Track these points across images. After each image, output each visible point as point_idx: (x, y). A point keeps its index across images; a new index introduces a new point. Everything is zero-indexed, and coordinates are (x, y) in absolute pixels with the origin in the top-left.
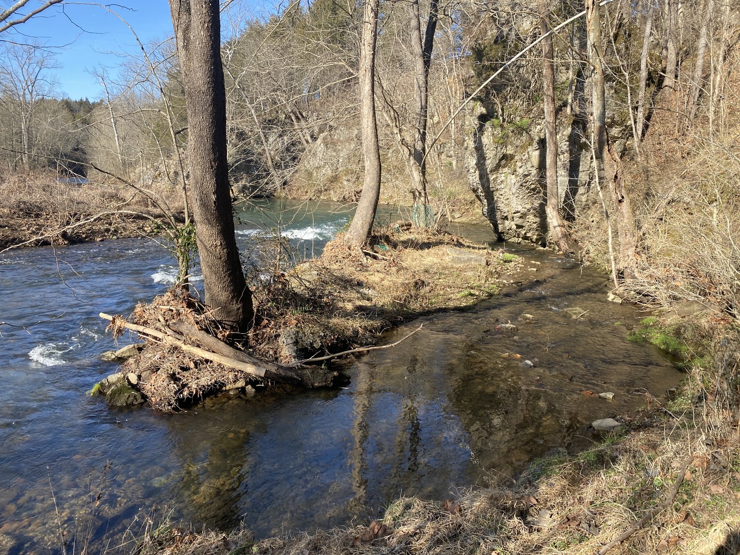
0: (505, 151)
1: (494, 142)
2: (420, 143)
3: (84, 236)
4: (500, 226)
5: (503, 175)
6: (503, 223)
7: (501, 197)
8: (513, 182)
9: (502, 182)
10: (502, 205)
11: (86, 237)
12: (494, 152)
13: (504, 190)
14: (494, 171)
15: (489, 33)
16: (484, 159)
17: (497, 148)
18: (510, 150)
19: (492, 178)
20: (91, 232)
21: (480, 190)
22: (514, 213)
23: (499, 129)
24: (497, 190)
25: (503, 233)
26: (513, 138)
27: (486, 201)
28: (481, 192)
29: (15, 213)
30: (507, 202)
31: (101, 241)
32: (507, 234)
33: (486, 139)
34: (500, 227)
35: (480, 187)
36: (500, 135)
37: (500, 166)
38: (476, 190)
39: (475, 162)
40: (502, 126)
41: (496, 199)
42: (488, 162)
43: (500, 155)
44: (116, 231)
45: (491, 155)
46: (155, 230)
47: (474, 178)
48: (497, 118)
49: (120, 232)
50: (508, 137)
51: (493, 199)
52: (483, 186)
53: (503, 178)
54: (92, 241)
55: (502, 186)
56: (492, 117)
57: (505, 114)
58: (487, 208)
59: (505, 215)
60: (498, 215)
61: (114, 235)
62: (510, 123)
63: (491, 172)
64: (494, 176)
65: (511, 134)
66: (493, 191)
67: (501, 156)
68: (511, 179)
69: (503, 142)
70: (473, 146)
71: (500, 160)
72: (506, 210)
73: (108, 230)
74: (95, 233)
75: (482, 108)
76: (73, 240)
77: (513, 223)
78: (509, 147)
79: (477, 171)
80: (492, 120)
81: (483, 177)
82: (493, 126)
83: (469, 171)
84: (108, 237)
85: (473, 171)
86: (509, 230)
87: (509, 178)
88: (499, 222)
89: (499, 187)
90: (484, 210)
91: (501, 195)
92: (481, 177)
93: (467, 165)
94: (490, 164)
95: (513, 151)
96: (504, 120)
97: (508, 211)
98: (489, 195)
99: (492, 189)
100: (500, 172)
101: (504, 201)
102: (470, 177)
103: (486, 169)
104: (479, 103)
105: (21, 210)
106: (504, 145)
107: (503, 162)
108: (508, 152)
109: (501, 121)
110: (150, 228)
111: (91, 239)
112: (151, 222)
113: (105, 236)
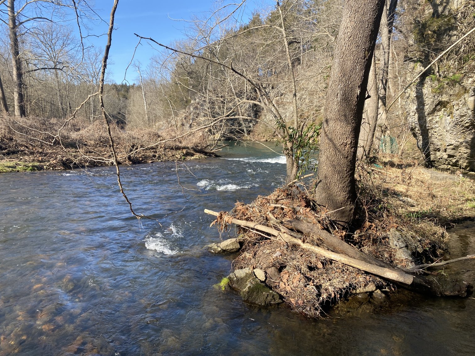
0: (441, 99)
1: (432, 92)
2: (383, 91)
3: (141, 159)
4: (432, 156)
5: (438, 117)
6: (435, 154)
7: (435, 133)
8: (448, 121)
9: (437, 122)
10: (436, 140)
11: (142, 160)
12: (432, 100)
13: (438, 129)
14: (431, 114)
15: (427, 12)
16: (424, 105)
17: (434, 96)
18: (445, 98)
19: (428, 119)
20: (145, 157)
21: (417, 129)
22: (448, 146)
23: (436, 82)
24: (432, 128)
25: (434, 161)
26: (447, 89)
27: (421, 137)
28: (418, 130)
29: (97, 144)
30: (440, 137)
31: (151, 162)
32: (438, 162)
33: (427, 90)
34: (432, 157)
35: (418, 126)
36: (437, 87)
37: (436, 110)
38: (414, 129)
39: (415, 107)
40: (438, 80)
41: (430, 135)
42: (426, 107)
43: (436, 102)
44: (159, 157)
45: (430, 102)
46: (183, 157)
47: (414, 119)
48: (434, 74)
49: (162, 157)
50: (443, 88)
51: (428, 135)
52: (421, 126)
53: (438, 119)
54: (146, 162)
55: (437, 125)
56: (430, 74)
57: (440, 71)
58: (421, 142)
59: (438, 147)
60: (432, 148)
61: (159, 159)
62: (444, 77)
63: (428, 114)
64: (430, 118)
65: (446, 86)
66: (429, 129)
67: (438, 102)
68: (446, 120)
69: (440, 91)
70: (415, 96)
71: (436, 106)
72: (439, 143)
73: (154, 156)
74: (147, 157)
75: (421, 67)
76: (135, 161)
77: (444, 153)
78: (444, 95)
79: (416, 115)
80: (430, 76)
81: (422, 119)
82: (431, 80)
83: (409, 114)
84: (155, 160)
85: (413, 114)
86: (439, 159)
87: (443, 119)
88: (431, 153)
89: (434, 126)
90: (419, 144)
91: (435, 132)
92: (420, 119)
93: (408, 110)
94: (427, 109)
95: (447, 99)
96: (440, 76)
97: (441, 145)
98: (425, 132)
99: (428, 128)
100: (435, 114)
101: (438, 137)
102: (410, 119)
103: (425, 112)
104: (419, 64)
105: (101, 142)
106: (441, 93)
107: (439, 107)
108: (443, 100)
109: (438, 76)
110: (179, 156)
111: (145, 161)
112: (180, 152)
113: (153, 159)
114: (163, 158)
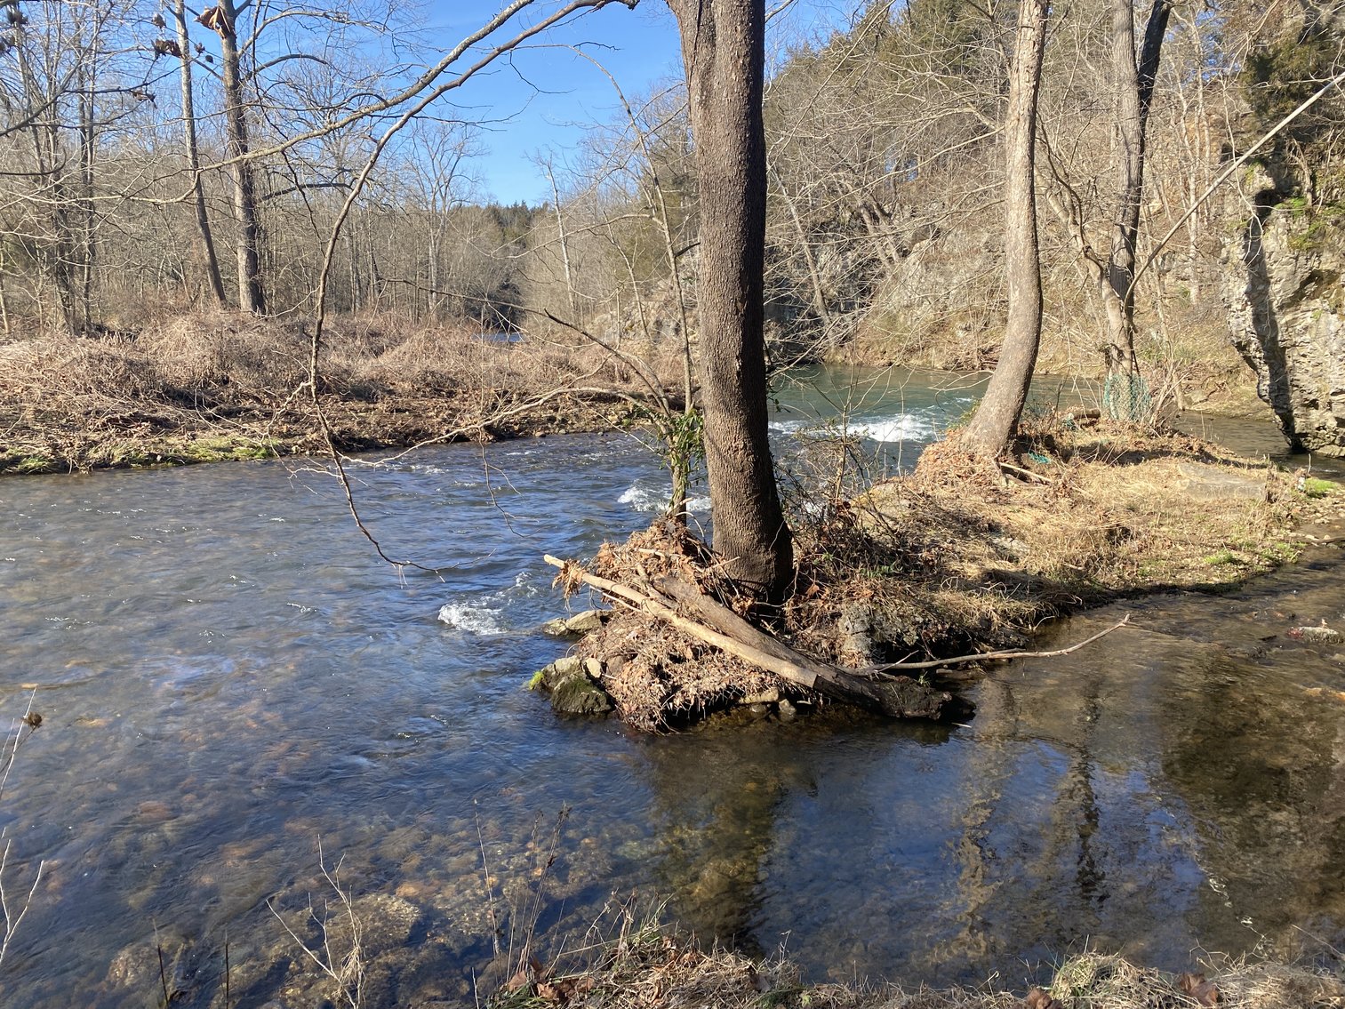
0: (1316, 264)
1: (1291, 247)
2: (1124, 253)
3: (516, 428)
4: (1298, 420)
5: (1310, 314)
6: (1306, 416)
7: (1302, 359)
8: (1333, 328)
9: (1306, 328)
10: (1306, 377)
11: (520, 430)
12: (1289, 267)
13: (1310, 346)
14: (1289, 306)
15: (1288, 23)
16: (1267, 282)
17: (1296, 258)
18: (1327, 263)
19: (1282, 320)
20: (528, 422)
21: (1253, 346)
22: (1334, 394)
23: (1303, 220)
24: (1294, 346)
25: (1305, 435)
26: (1336, 237)
27: (1266, 368)
28: (1257, 350)
29: (419, 390)
30: (1316, 371)
31: (543, 436)
32: (1315, 437)
33: (1273, 241)
34: (1299, 424)
35: (1254, 339)
36: (1305, 232)
37: (1303, 295)
38: (1245, 346)
39: (1244, 288)
40: (1310, 213)
41: (1290, 363)
42: (1275, 288)
43: (1303, 273)
44: (564, 421)
45: (1284, 274)
46: (624, 421)
47: (1242, 321)
48: (1299, 195)
49: (570, 422)
50: (1323, 235)
51: (1284, 364)
52: (1261, 337)
53: (1309, 321)
54: (528, 436)
55: (1307, 337)
56: (1288, 195)
57: (1318, 187)
58: (1268, 382)
59: (1312, 397)
60: (1295, 398)
61: (561, 428)
62: (1329, 205)
63: (1281, 308)
64: (1289, 317)
65: (1331, 228)
66: (1285, 348)
67: (1307, 275)
68: (1328, 323)
69: (1313, 244)
70: (1241, 257)
71: (1304, 284)
72: (1313, 387)
73: (552, 419)
74: (533, 423)
75: (1265, 177)
76: (501, 434)
77: (1329, 414)
78: (1326, 255)
79: (1248, 308)
80: (1288, 201)
81: (1263, 319)
82: (1290, 215)
83: (1229, 307)
84: (552, 431)
85: (1240, 307)
86: (1318, 429)
87: (1323, 320)
88: (1295, 412)
89: (1298, 339)
90: (1262, 387)
91: (1304, 356)
92: (1257, 319)
93: (1225, 295)
94: (1278, 292)
95: (1335, 264)
96: (1315, 200)
97: (1319, 390)
98: (1276, 356)
99: (1281, 345)
100: (1303, 307)
101: (1310, 369)
102: (1233, 321)
103: (1271, 303)
104: (1258, 168)
105: (428, 385)
106: (1314, 250)
107: (1312, 287)
108: (1324, 267)
109: (1310, 203)
110: (616, 417)
111: (526, 433)
112: (619, 407)
113: (547, 428)
114: (573, 424)
